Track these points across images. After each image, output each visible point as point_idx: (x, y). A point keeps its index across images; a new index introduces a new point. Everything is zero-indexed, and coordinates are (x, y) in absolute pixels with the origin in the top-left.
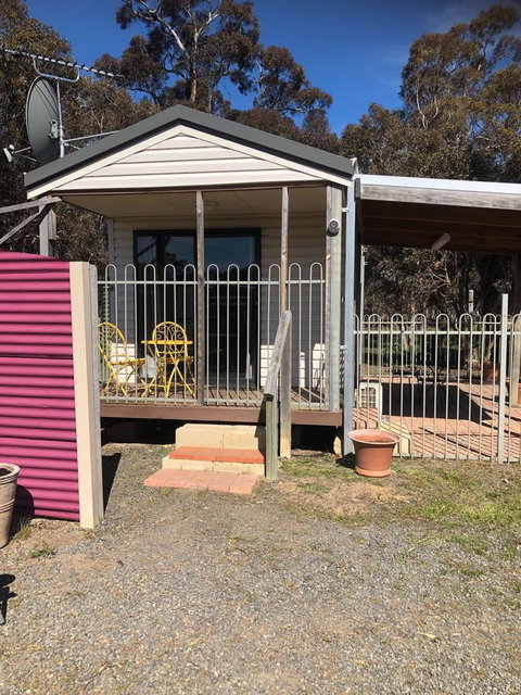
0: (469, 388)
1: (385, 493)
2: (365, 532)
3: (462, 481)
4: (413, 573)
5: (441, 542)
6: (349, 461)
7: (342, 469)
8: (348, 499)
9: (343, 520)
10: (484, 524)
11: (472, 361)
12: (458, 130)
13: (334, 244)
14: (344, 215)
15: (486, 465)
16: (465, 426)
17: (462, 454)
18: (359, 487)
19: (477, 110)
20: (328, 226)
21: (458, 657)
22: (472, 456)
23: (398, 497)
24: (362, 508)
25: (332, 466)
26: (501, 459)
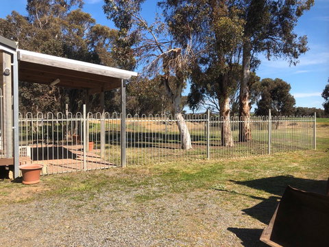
0: (67, 147)
1: (39, 189)
2: (33, 204)
3: (71, 179)
4: (57, 212)
5: (65, 200)
6: (19, 180)
7: (15, 184)
8: (22, 194)
9: (22, 202)
10: (81, 192)
11: (68, 136)
12: (57, 32)
13: (8, 80)
14: (12, 67)
15: (80, 172)
16: (68, 161)
17: (70, 170)
18: (26, 189)
19: (65, 25)
20: (4, 70)
21: (78, 229)
22: (73, 170)
23: (45, 189)
24: (30, 196)
25: (10, 183)
26: (85, 170)
